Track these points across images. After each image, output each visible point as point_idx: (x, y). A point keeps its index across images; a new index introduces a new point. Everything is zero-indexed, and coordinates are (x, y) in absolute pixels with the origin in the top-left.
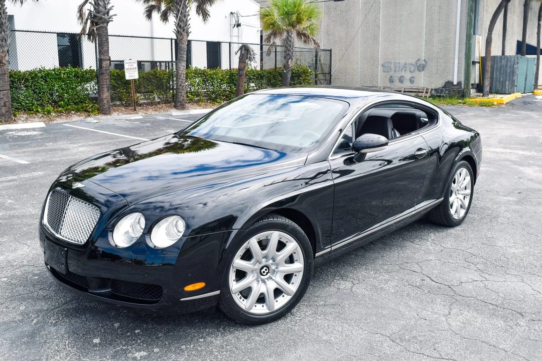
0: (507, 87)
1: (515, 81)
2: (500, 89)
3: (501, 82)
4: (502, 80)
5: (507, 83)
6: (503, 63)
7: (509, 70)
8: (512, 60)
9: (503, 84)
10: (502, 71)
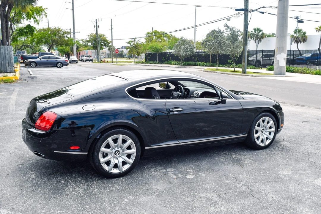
0: (8, 68)
1: (12, 63)
2: (3, 69)
3: (2, 65)
4: (3, 63)
5: (7, 65)
6: (2, 51)
7: (7, 56)
8: (8, 49)
9: (5, 66)
10: (2, 57)
